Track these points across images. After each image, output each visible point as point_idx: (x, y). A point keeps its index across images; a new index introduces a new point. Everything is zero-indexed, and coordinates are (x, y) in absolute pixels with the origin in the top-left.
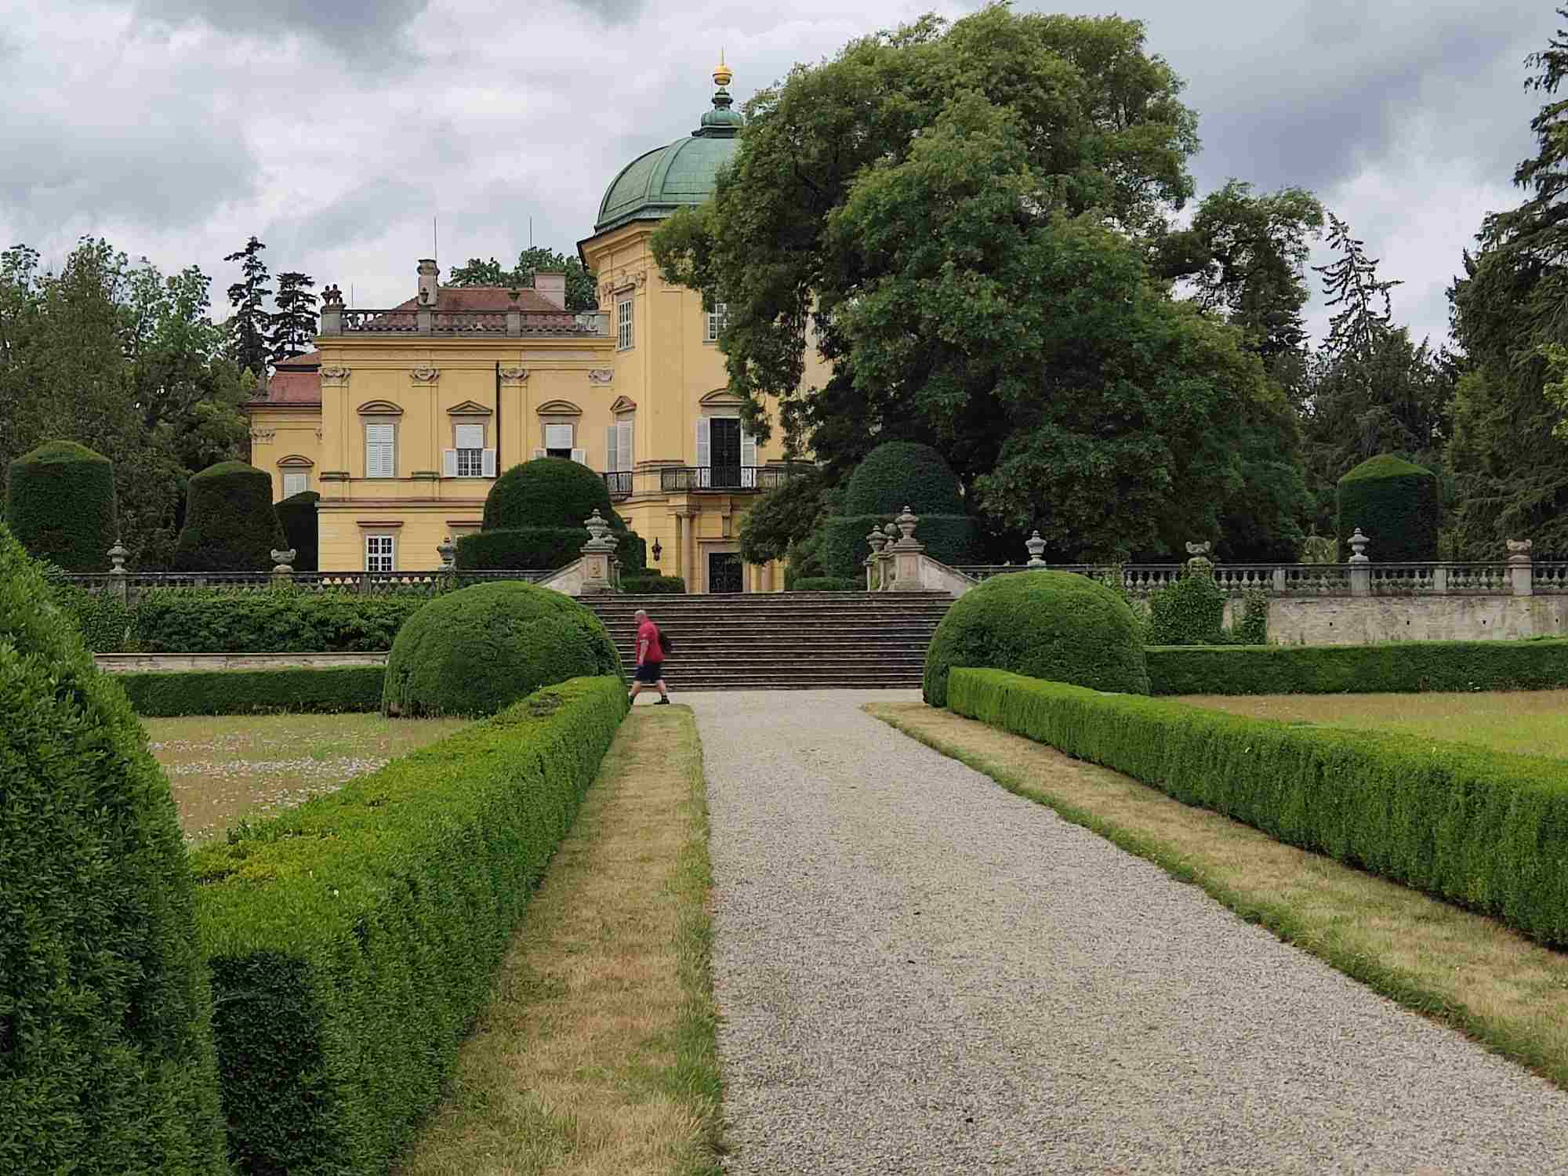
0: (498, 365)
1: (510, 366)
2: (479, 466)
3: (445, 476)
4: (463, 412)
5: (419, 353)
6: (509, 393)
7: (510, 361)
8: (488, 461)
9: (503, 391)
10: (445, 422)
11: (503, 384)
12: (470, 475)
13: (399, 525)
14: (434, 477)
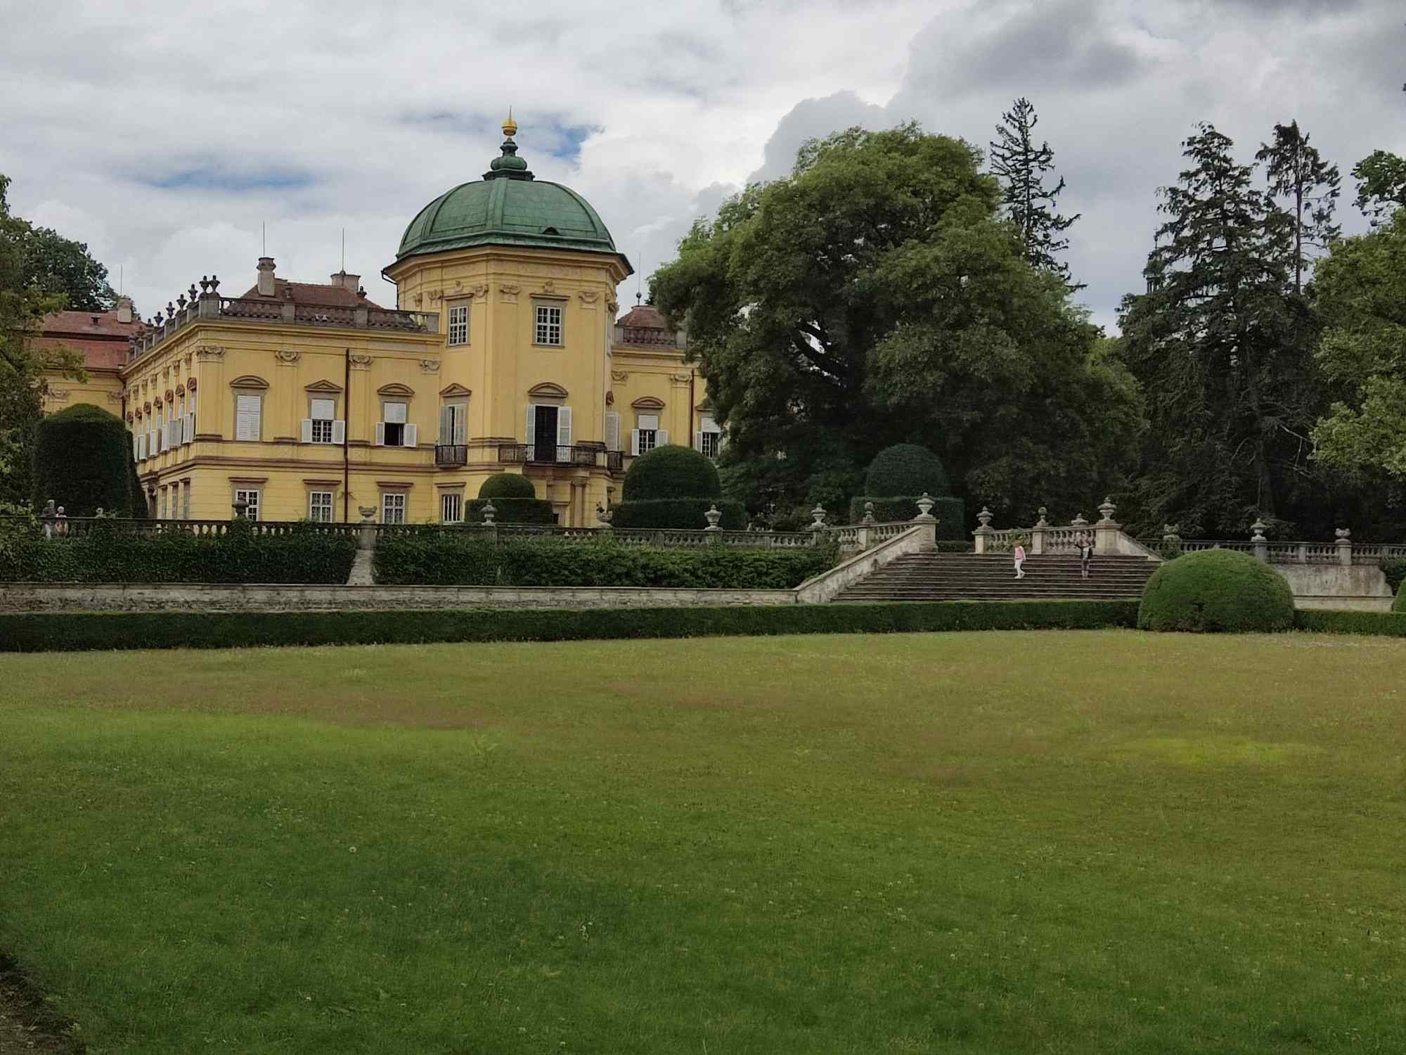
0: (348, 352)
1: (359, 353)
2: (330, 435)
3: (303, 441)
4: (320, 389)
5: (284, 338)
6: (357, 376)
7: (359, 349)
8: (339, 432)
9: (351, 374)
10: (303, 397)
11: (352, 367)
12: (322, 442)
13: (263, 481)
14: (293, 442)
